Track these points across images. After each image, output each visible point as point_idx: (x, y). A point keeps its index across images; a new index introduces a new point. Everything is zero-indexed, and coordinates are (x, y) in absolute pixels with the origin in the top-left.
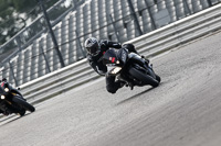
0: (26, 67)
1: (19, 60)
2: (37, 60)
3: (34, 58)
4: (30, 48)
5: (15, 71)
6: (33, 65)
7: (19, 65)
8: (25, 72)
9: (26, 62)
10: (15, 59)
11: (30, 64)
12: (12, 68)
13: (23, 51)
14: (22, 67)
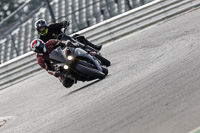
0: (26, 39)
1: (20, 32)
2: (36, 33)
3: (33, 30)
4: (30, 21)
5: (16, 42)
6: (33, 36)
7: (20, 37)
8: (25, 43)
9: (26, 34)
10: (16, 31)
11: (30, 36)
12: (13, 39)
13: (24, 25)
14: (23, 39)
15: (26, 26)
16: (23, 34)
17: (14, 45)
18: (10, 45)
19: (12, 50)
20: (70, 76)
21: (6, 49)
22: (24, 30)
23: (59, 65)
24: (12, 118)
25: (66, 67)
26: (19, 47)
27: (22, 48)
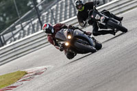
0: (61, 12)
1: (57, 7)
2: (68, 8)
3: (66, 6)
5: (54, 14)
6: (66, 10)
7: (57, 11)
8: (61, 15)
9: (61, 8)
10: (54, 7)
11: (64, 10)
12: (52, 13)
13: (60, 2)
14: (59, 12)
15: (61, 3)
16: (59, 9)
17: (53, 16)
18: (50, 16)
19: (51, 20)
20: (70, 51)
21: (47, 19)
22: (60, 6)
23: (62, 43)
24: (51, 67)
25: (67, 44)
26: (56, 17)
27: (58, 18)
